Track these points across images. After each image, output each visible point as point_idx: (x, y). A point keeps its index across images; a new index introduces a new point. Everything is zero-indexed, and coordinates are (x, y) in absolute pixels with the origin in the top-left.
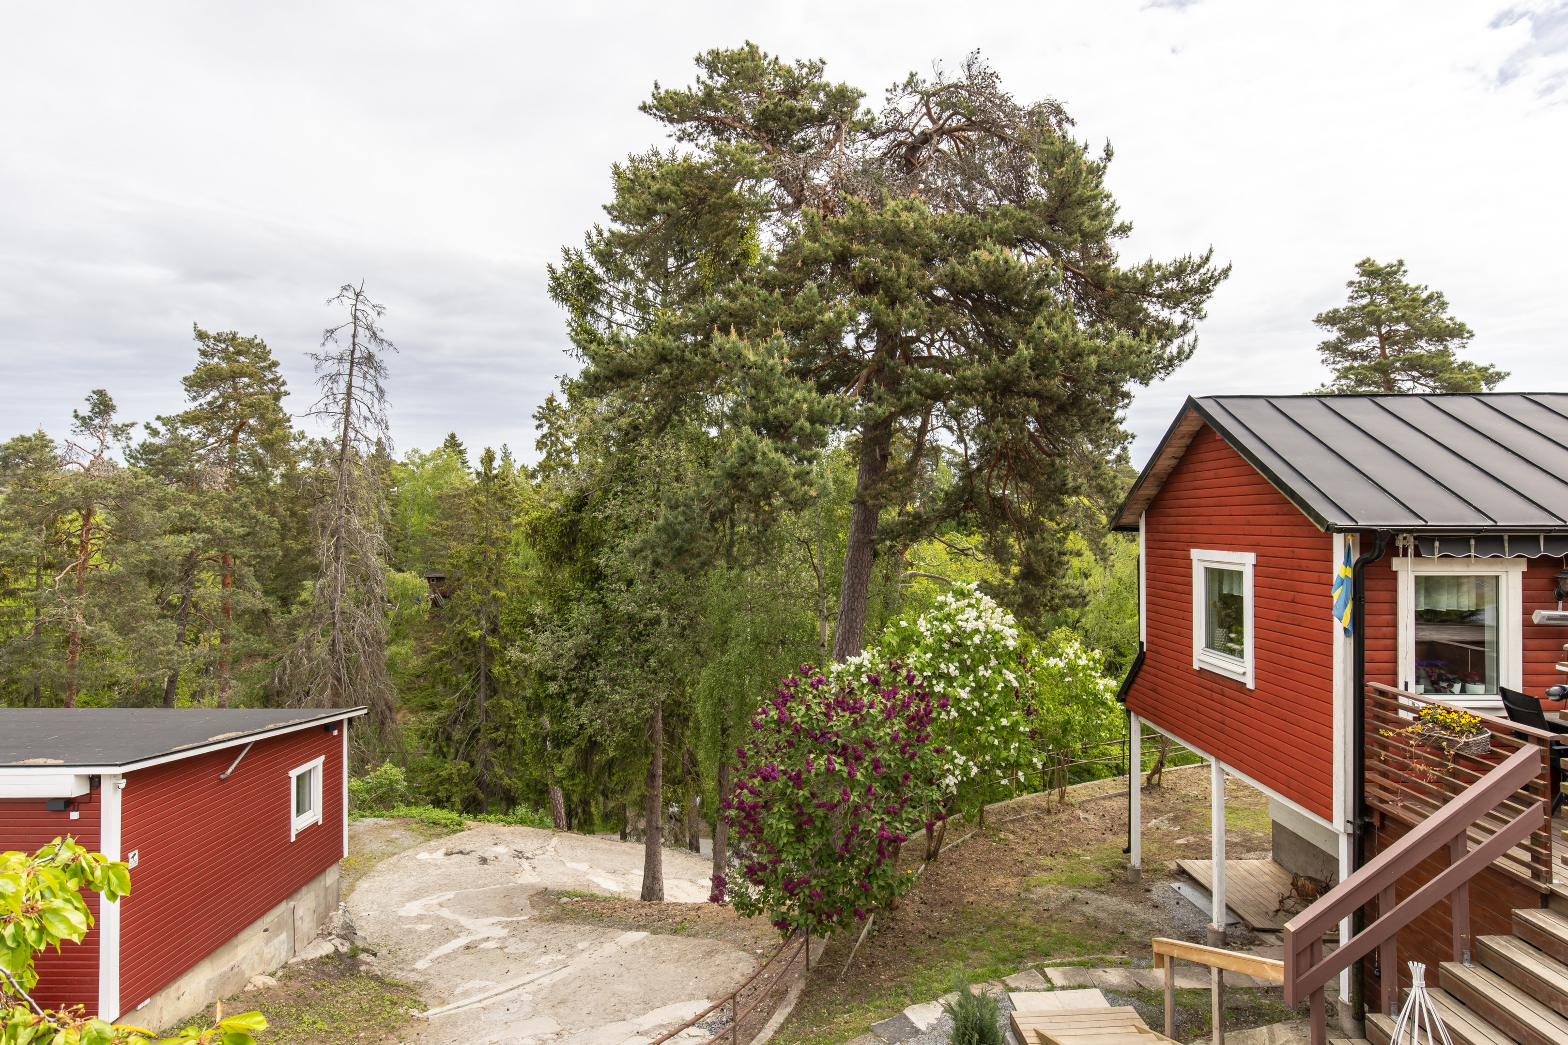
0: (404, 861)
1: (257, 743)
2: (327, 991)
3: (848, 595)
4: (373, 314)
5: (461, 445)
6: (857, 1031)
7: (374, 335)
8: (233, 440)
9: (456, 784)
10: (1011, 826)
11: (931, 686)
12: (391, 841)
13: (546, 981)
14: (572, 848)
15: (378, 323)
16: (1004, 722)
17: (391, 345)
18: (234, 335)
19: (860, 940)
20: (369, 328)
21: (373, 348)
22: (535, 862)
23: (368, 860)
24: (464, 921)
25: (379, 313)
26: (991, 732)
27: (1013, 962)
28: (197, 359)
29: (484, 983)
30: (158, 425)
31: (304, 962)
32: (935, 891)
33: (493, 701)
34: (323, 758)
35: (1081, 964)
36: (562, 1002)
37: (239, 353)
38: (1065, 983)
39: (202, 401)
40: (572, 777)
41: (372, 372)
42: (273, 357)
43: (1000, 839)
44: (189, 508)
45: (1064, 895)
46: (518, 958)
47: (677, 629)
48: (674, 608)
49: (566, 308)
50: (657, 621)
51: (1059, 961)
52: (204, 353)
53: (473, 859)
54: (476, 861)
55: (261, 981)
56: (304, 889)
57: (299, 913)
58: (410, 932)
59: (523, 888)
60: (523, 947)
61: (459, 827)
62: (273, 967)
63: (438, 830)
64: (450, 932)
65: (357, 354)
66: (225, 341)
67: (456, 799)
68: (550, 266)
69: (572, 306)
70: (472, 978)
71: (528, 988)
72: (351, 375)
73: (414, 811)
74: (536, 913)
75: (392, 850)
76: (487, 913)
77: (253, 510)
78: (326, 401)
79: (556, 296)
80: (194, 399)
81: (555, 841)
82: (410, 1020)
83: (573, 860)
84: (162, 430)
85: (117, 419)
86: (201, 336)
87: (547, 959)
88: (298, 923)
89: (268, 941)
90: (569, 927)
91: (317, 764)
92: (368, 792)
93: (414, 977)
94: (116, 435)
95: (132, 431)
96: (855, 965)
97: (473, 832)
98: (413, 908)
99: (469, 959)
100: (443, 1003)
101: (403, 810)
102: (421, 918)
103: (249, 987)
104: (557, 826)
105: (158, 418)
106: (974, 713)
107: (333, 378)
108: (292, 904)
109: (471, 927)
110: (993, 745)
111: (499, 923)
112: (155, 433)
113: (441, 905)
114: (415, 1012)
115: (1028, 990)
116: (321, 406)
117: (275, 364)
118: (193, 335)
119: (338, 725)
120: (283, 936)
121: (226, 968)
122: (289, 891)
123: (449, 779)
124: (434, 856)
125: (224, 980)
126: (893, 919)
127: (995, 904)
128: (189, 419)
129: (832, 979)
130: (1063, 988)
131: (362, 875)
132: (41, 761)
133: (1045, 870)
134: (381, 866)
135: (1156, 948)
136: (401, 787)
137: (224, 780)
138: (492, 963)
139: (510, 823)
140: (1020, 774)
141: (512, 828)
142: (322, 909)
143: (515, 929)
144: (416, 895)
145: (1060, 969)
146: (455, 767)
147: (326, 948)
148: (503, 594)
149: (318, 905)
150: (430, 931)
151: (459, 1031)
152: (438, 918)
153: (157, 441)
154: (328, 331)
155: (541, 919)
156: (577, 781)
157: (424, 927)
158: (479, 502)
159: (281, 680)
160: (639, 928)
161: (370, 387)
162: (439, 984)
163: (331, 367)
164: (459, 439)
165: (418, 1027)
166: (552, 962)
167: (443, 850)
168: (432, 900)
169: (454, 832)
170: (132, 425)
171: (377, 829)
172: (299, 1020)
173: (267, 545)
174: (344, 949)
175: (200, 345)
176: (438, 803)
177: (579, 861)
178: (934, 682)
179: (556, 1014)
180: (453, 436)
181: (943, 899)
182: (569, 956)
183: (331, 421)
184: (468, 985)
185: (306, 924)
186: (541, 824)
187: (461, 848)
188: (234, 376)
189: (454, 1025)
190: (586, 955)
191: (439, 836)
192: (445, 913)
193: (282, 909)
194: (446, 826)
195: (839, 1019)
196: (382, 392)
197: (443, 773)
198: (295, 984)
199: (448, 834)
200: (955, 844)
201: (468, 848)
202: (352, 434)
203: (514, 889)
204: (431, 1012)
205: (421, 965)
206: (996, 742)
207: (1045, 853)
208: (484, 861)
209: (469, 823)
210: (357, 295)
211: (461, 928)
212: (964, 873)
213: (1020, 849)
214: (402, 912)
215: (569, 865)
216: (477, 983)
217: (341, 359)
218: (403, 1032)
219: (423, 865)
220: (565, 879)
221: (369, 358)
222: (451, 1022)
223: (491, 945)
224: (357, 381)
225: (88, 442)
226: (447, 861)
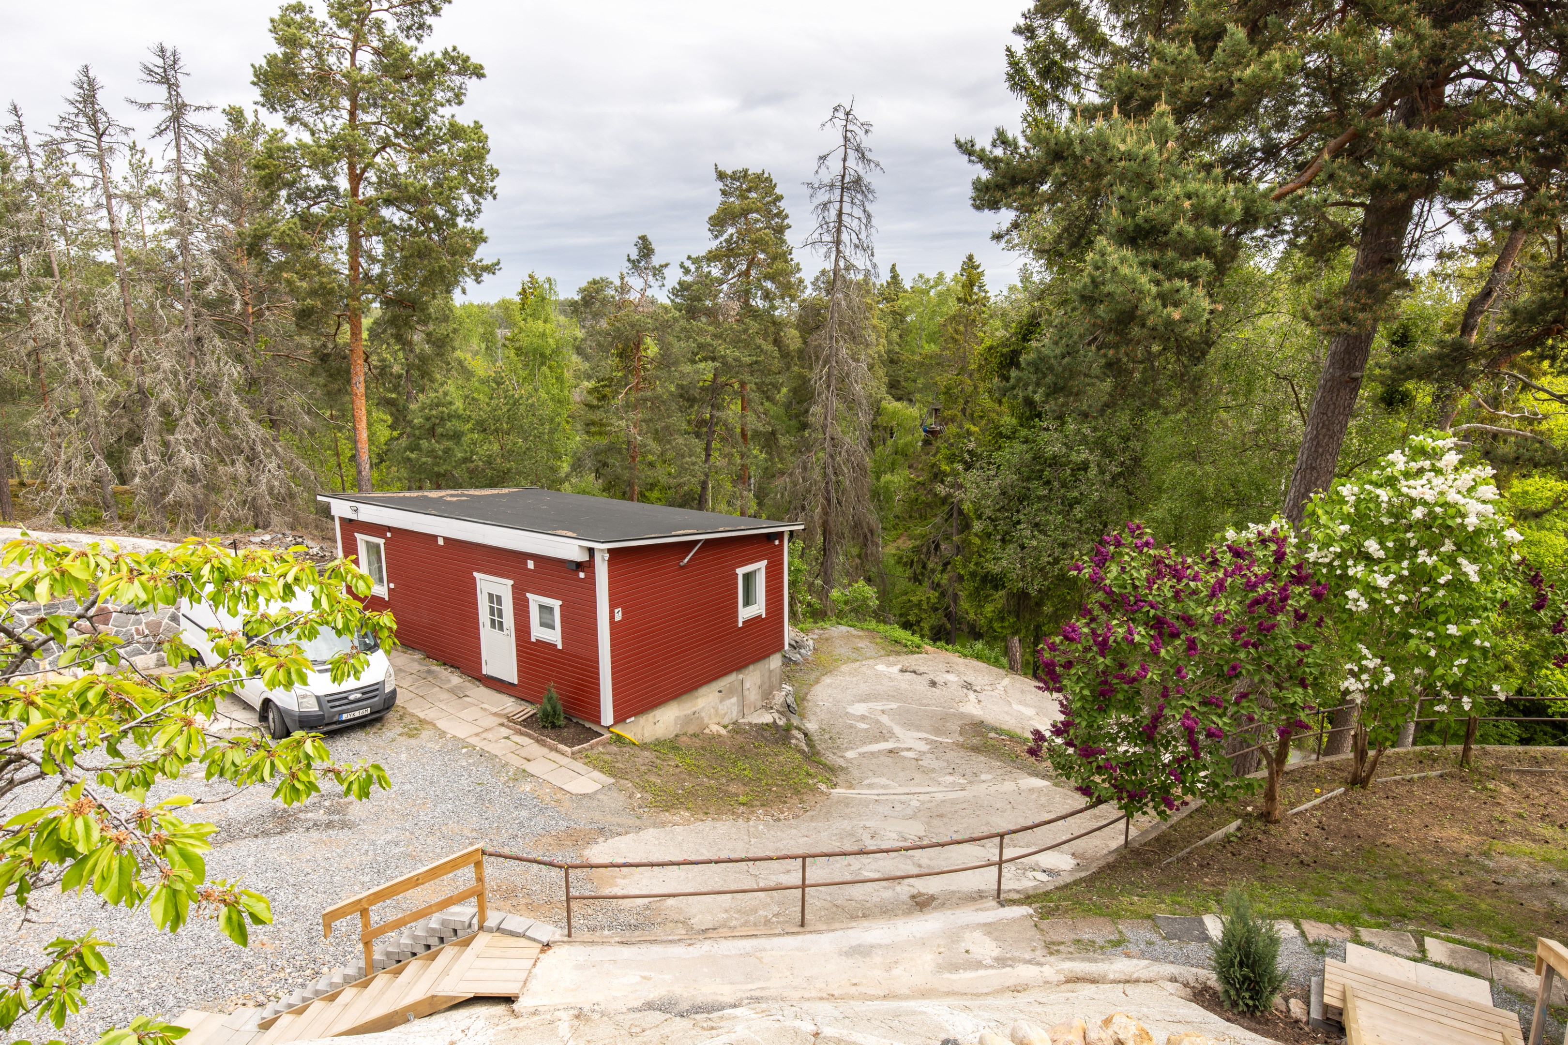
0: (864, 669)
1: (707, 541)
2: (761, 751)
3: (1309, 449)
4: (860, 133)
5: (978, 267)
6: (1136, 914)
7: (863, 157)
8: (747, 273)
9: (925, 611)
10: (1514, 778)
11: (1345, 568)
12: (857, 649)
13: (939, 796)
14: (1022, 691)
15: (866, 142)
16: (1452, 629)
17: (877, 165)
18: (746, 171)
19: (1207, 839)
20: (858, 149)
21: (861, 169)
22: (981, 697)
23: (835, 661)
24: (897, 730)
25: (867, 132)
26: (1428, 639)
27: (1386, 917)
28: (719, 198)
29: (889, 782)
30: (688, 264)
31: (750, 724)
32: (1346, 820)
33: (963, 536)
34: (765, 562)
35: (1490, 951)
36: (941, 816)
37: (749, 190)
38: (1445, 961)
39: (722, 239)
40: (1002, 619)
41: (859, 196)
42: (778, 191)
43: (1485, 788)
44: (709, 339)
45: (1541, 875)
46: (926, 771)
47: (1107, 477)
48: (1108, 453)
49: (1025, 99)
50: (1084, 466)
51: (1457, 937)
52: (724, 193)
53: (925, 682)
54: (926, 683)
55: (715, 728)
56: (751, 667)
57: (747, 685)
58: (851, 726)
59: (962, 716)
60: (936, 764)
61: (917, 649)
62: (726, 721)
63: (898, 648)
64: (882, 735)
65: (847, 180)
66: (738, 180)
67: (925, 625)
68: (1008, 49)
69: (1032, 95)
70: (882, 775)
71: (922, 797)
72: (841, 201)
73: (882, 627)
74: (961, 739)
75: (858, 656)
76: (919, 728)
77: (759, 341)
78: (819, 231)
79: (1013, 87)
80: (716, 237)
81: (1006, 681)
82: (814, 790)
83: (1020, 702)
84: (693, 268)
85: (656, 261)
86: (721, 176)
87: (950, 779)
88: (746, 693)
89: (722, 701)
90: (982, 758)
91: (760, 566)
92: (846, 603)
93: (841, 762)
94: (654, 275)
95: (666, 271)
96: (1186, 860)
97: (930, 657)
98: (860, 709)
99: (888, 760)
100: (851, 786)
101: (873, 624)
102: (863, 718)
103: (707, 731)
104: (1012, 668)
105: (689, 258)
106: (1397, 609)
107: (825, 206)
108: (741, 676)
109: (901, 736)
110: (1427, 657)
111: (925, 739)
112: (687, 271)
113: (883, 712)
114: (823, 787)
115: (1385, 950)
116: (816, 236)
117: (779, 198)
118: (715, 176)
119: (780, 535)
120: (734, 700)
121: (689, 712)
122: (739, 666)
123: (919, 605)
124: (891, 669)
125: (687, 720)
126: (1265, 832)
127: (1422, 856)
128: (713, 257)
129: (1148, 864)
130: (1436, 965)
131: (828, 672)
132: (564, 533)
133: (1534, 841)
134: (844, 668)
135: (1540, 951)
136: (874, 603)
137: (683, 567)
138: (903, 769)
139: (966, 656)
140: (1465, 699)
141: (967, 661)
142: (766, 686)
143: (935, 747)
144: (865, 698)
145: (1451, 945)
146: (925, 594)
147: (767, 718)
148: (977, 429)
149: (763, 682)
150: (867, 730)
151: (848, 810)
152: (877, 721)
153: (689, 279)
154: (821, 158)
155: (962, 746)
156: (1006, 624)
157: (864, 726)
158: (956, 331)
159: (782, 495)
160: (1044, 777)
161: (858, 212)
162: (855, 772)
163: (823, 196)
164: (977, 260)
165: (818, 798)
166: (953, 784)
167: (899, 667)
168: (878, 706)
169: (913, 653)
170: (666, 265)
171: (848, 637)
172: (734, 764)
173: (770, 372)
174: (781, 722)
175: (720, 185)
176: (907, 626)
177: (1026, 705)
178: (1350, 562)
179: (928, 823)
180: (970, 258)
181: (1350, 831)
182: (970, 782)
183: (823, 250)
184: (876, 780)
185: (753, 695)
186: (996, 663)
187: (916, 668)
188: (745, 213)
189: (847, 805)
190: (984, 786)
191: (898, 653)
192: (884, 719)
193: (732, 678)
194: (906, 646)
195: (1125, 900)
196: (869, 216)
197: (914, 599)
198: (740, 739)
199: (906, 653)
200: (1408, 777)
201: (922, 669)
202: (842, 264)
203: (954, 715)
204: (838, 790)
205: (849, 754)
206: (1433, 653)
207: (1553, 824)
208: (933, 684)
209: (928, 647)
210: (848, 114)
211: (892, 734)
212: (1400, 811)
213: (1512, 808)
214: (850, 710)
215: (1016, 707)
216: (883, 781)
217: (832, 186)
218: (805, 797)
219: (879, 676)
220: (1007, 718)
221: (858, 181)
222: (846, 802)
223: (910, 754)
224: (846, 208)
225: (635, 282)
226: (900, 676)
